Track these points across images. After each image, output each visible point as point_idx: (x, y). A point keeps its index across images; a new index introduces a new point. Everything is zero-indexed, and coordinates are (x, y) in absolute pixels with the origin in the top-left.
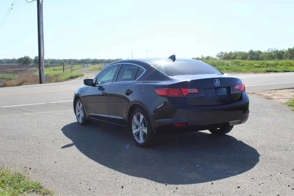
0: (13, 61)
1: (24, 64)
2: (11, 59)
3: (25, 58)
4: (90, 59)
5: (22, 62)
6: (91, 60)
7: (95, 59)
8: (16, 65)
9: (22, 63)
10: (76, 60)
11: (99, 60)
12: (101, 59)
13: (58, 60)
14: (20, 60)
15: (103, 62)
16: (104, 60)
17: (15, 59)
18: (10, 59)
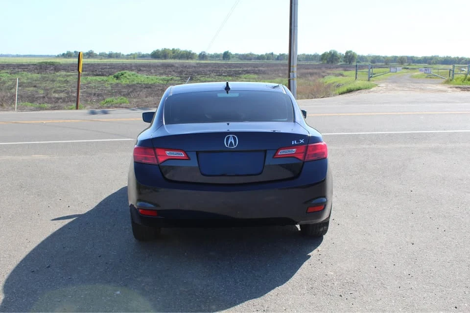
0: (314, 57)
1: (328, 62)
2: (313, 54)
3: (330, 53)
4: (438, 56)
5: (326, 59)
6: (441, 57)
7: (447, 57)
8: (317, 63)
9: (326, 62)
10: (414, 57)
11: (455, 58)
12: (458, 58)
13: (384, 57)
14: (324, 57)
15: (461, 63)
16: (462, 59)
17: (318, 55)
18: (311, 55)
